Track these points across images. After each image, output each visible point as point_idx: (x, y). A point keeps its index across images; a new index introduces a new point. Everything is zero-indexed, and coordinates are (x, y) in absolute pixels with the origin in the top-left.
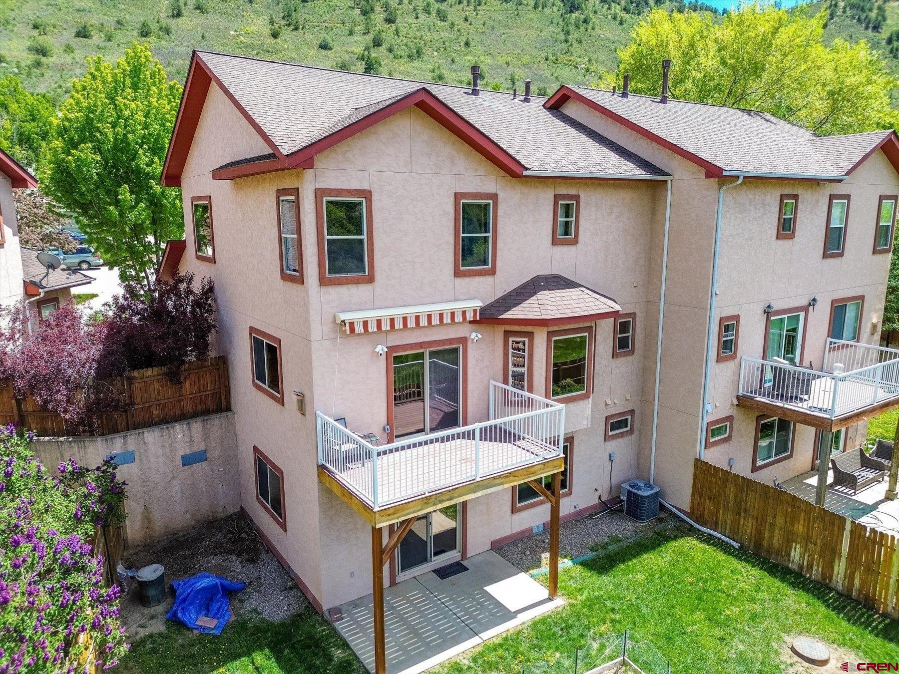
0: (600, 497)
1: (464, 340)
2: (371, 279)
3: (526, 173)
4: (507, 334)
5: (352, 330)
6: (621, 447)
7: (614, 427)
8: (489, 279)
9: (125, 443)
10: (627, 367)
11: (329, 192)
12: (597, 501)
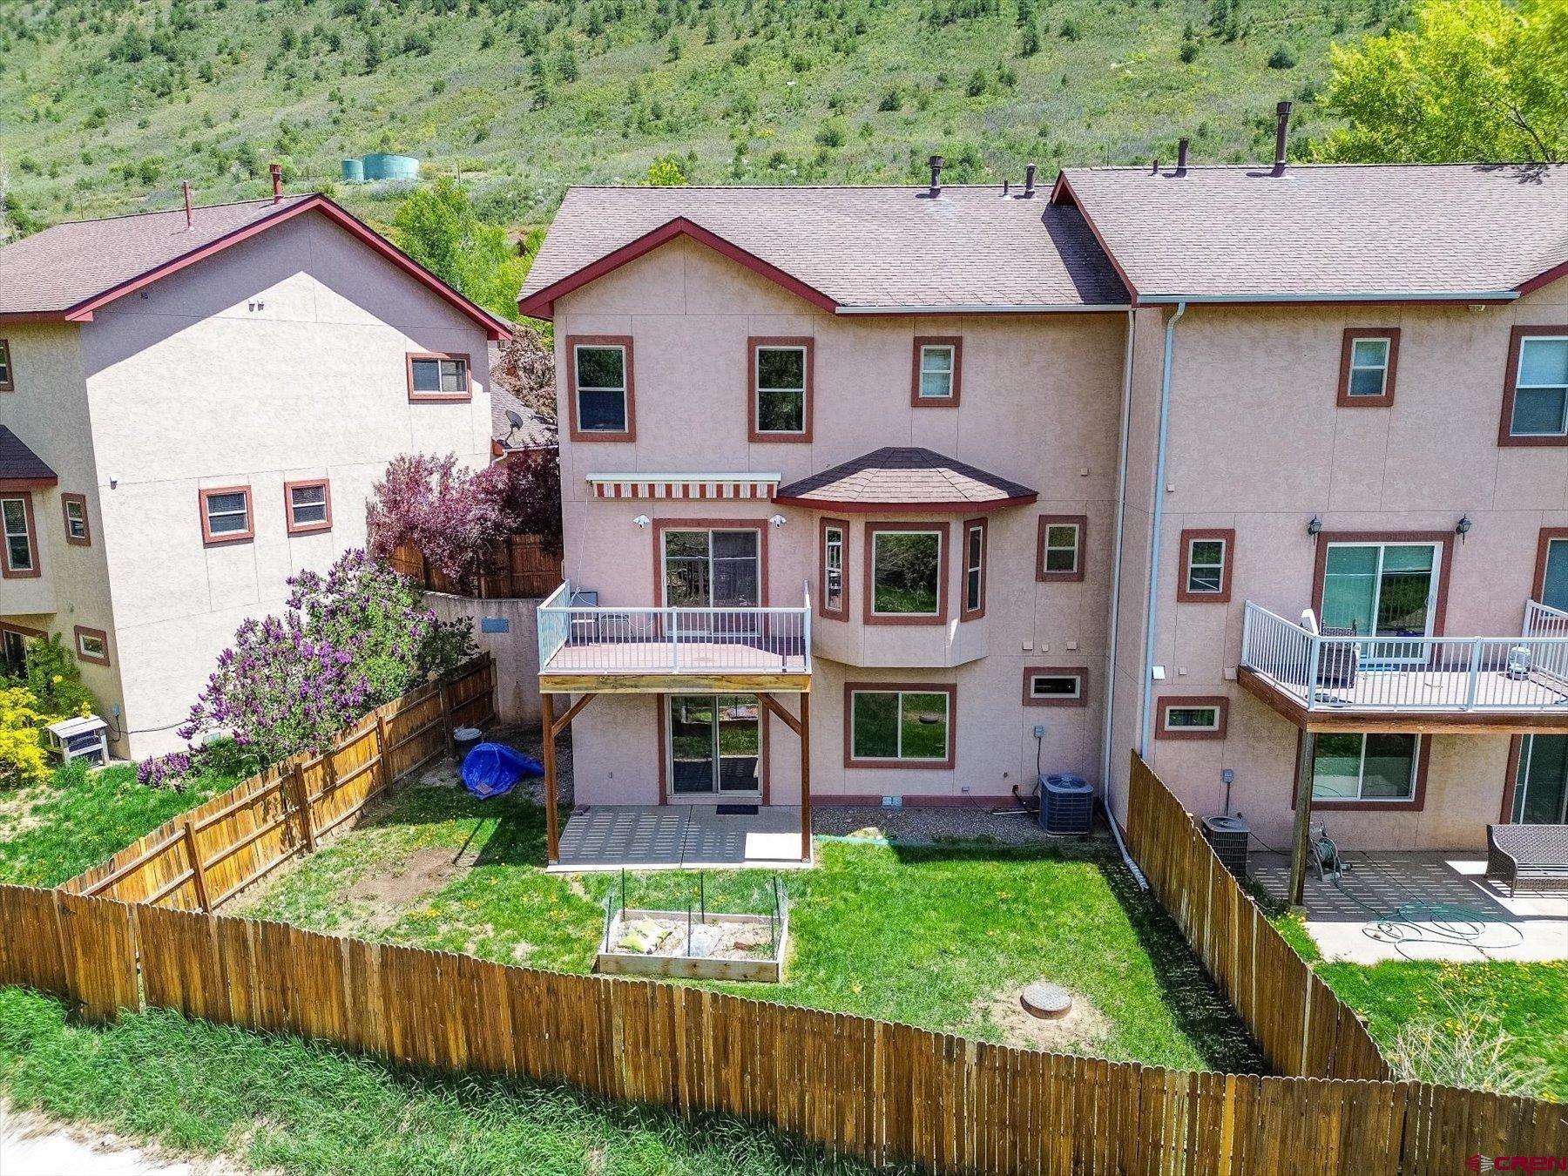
0: (1015, 788)
1: (764, 524)
2: (631, 438)
3: (839, 310)
4: (824, 521)
5: (601, 493)
6: (1059, 721)
7: (1042, 686)
8: (801, 448)
9: (500, 611)
10: (1069, 598)
11: (581, 339)
12: (1009, 793)
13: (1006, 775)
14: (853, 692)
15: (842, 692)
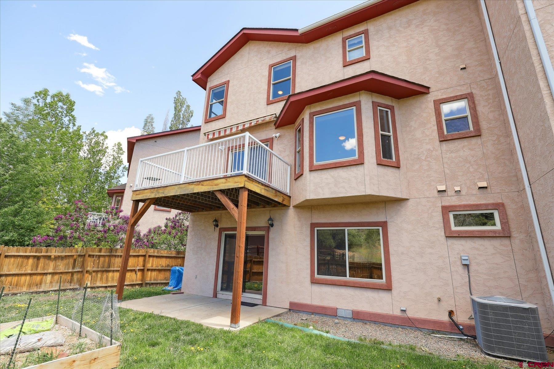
0: (451, 314)
1: (271, 139)
2: (224, 116)
4: (296, 128)
5: (208, 138)
11: (213, 87)
12: (445, 318)
13: (439, 300)
14: (316, 229)
15: (309, 229)
